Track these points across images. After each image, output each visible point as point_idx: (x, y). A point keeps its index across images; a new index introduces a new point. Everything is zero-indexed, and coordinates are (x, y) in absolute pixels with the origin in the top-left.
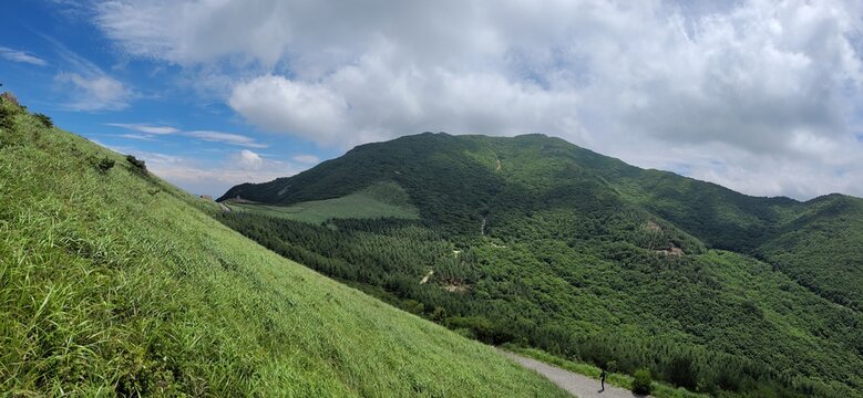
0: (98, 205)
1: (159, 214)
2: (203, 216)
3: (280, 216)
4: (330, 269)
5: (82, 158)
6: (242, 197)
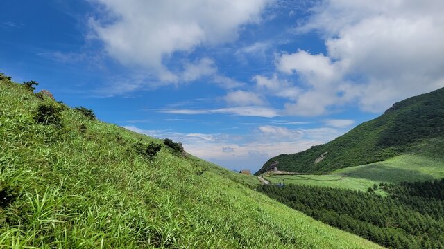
0: (153, 191)
1: (211, 194)
2: (249, 191)
3: (320, 184)
4: (386, 239)
5: (128, 146)
6: (279, 169)
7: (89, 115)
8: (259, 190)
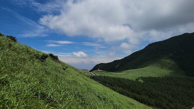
0: (43, 75)
3: (117, 77)
6: (100, 69)
7: (14, 39)
8: (91, 78)
